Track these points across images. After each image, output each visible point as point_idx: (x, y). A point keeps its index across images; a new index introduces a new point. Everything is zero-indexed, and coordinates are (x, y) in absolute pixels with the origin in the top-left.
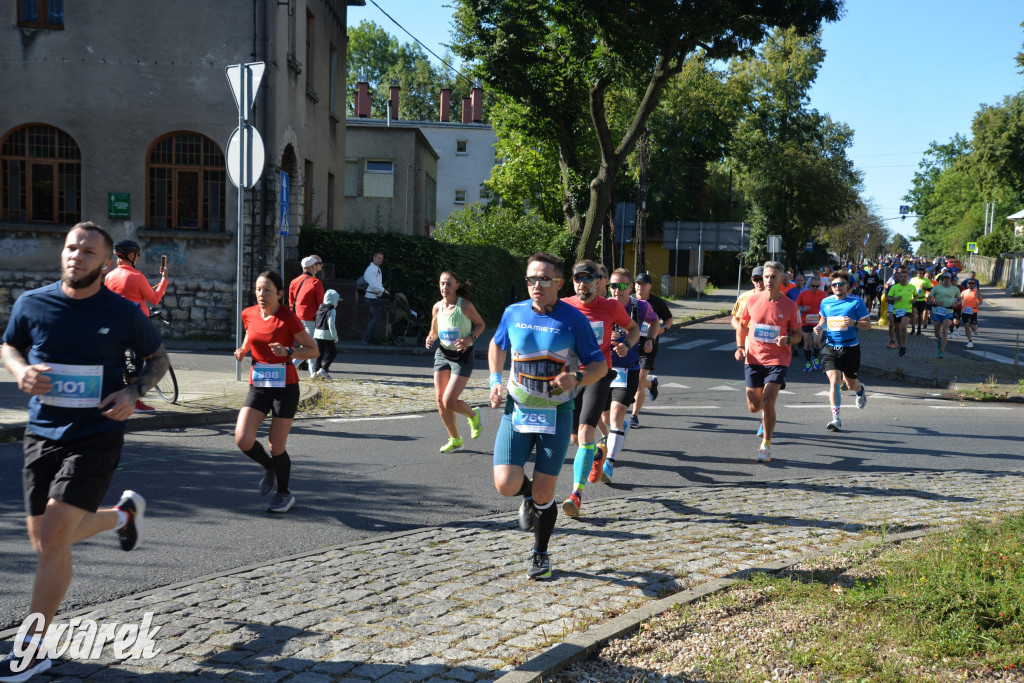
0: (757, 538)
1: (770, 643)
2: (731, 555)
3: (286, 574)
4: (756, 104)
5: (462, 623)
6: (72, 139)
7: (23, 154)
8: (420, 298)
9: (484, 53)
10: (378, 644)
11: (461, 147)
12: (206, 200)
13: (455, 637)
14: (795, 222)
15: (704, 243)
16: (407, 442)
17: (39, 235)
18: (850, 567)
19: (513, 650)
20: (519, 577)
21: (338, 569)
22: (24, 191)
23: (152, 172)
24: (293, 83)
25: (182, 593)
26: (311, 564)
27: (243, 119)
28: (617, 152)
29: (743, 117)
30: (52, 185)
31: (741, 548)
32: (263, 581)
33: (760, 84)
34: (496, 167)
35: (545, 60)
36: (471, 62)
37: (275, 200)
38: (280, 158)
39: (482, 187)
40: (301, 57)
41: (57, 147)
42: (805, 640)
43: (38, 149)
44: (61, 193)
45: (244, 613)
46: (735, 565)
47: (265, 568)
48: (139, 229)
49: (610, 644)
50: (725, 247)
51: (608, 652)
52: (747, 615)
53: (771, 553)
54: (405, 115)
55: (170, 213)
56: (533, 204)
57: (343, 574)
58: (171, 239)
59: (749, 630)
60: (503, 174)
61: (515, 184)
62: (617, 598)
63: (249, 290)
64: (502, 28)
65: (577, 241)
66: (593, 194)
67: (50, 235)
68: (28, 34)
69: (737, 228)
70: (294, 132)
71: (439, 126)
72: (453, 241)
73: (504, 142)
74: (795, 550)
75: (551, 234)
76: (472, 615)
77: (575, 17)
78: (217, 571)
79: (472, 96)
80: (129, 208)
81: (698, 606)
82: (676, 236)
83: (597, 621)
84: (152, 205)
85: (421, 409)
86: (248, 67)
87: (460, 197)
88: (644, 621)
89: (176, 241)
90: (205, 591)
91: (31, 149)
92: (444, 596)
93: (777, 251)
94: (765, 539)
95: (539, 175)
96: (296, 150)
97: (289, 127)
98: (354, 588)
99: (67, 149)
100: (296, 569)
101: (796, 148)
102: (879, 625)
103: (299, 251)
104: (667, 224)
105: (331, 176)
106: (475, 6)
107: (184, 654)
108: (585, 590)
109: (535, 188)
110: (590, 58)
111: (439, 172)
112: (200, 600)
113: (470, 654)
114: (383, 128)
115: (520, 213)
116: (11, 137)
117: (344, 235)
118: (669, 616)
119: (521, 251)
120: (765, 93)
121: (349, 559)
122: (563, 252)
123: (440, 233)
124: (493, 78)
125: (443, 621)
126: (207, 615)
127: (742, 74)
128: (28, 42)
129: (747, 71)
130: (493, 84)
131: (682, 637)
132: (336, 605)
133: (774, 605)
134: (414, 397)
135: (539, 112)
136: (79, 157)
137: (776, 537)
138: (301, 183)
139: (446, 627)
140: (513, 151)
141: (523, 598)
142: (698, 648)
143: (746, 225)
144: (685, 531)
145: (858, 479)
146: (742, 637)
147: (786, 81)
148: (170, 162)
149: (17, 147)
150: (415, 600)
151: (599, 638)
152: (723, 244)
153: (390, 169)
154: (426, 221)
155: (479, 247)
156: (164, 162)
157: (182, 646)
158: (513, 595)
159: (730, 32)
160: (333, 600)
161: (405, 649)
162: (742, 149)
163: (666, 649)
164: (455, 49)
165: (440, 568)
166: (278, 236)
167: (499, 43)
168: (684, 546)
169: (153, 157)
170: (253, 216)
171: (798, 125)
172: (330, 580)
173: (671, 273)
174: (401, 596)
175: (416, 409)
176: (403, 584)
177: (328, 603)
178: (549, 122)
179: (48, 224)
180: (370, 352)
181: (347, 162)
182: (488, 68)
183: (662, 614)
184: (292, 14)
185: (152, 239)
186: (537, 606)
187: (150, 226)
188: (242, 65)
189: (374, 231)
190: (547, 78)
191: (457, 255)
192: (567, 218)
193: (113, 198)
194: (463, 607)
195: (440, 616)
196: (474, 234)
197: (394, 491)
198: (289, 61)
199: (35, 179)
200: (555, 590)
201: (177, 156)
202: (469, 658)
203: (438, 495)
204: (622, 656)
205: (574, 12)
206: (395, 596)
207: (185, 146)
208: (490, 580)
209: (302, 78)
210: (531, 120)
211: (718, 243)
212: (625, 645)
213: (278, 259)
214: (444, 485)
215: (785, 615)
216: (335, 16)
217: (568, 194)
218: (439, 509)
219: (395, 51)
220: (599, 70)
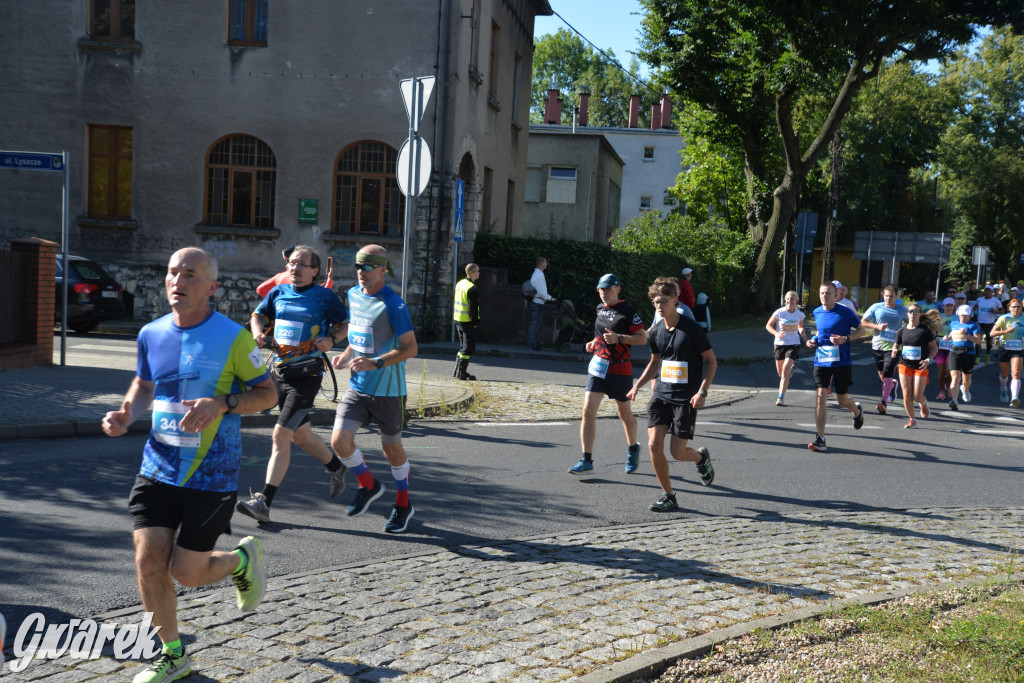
0: (877, 567)
1: (844, 675)
2: (843, 583)
3: (394, 573)
4: (969, 108)
5: (544, 631)
6: (270, 149)
7: (227, 163)
8: (590, 305)
9: (671, 59)
10: (458, 646)
11: (649, 153)
12: (386, 206)
13: (533, 644)
14: (1005, 231)
15: (898, 254)
16: (547, 449)
17: (237, 237)
18: (963, 604)
19: (585, 662)
20: (616, 590)
21: (443, 571)
22: (226, 197)
23: (339, 180)
24: (474, 94)
25: (292, 583)
26: (420, 564)
27: (413, 131)
28: (803, 160)
29: (954, 121)
30: (250, 191)
31: (856, 576)
32: (371, 577)
33: (975, 86)
34: (681, 174)
35: (733, 66)
36: (656, 69)
37: (450, 207)
38: (458, 166)
39: (666, 194)
40: (484, 68)
41: (256, 155)
42: (884, 676)
43: (240, 157)
44: (258, 199)
45: (344, 606)
46: (841, 593)
47: (377, 566)
48: (325, 233)
49: (678, 663)
50: (922, 258)
51: (673, 672)
52: (831, 645)
53: (886, 583)
54: (596, 120)
55: (353, 219)
56: (718, 210)
57: (447, 576)
58: (353, 243)
59: (828, 660)
60: (688, 181)
61: (699, 191)
62: (708, 618)
63: (423, 293)
64: (690, 35)
65: (758, 250)
66: (777, 202)
67: (247, 237)
68: (236, 51)
69: (937, 239)
70: (472, 141)
71: (627, 132)
72: (631, 248)
73: (690, 148)
74: (914, 582)
75: (734, 242)
76: (557, 624)
77: (761, 23)
78: (333, 565)
79: (662, 102)
80: (316, 214)
81: (782, 633)
82: (868, 246)
83: (679, 639)
84: (338, 211)
85: (570, 416)
86: (419, 81)
87: (645, 203)
88: (720, 643)
89: (357, 245)
90: (316, 582)
91: (234, 158)
92: (535, 604)
93: (984, 263)
94: (885, 569)
95: (725, 182)
96: (474, 158)
97: (469, 136)
98: (450, 590)
99: (265, 158)
100: (406, 567)
101: (1010, 154)
102: (969, 666)
103: (475, 257)
104: (859, 234)
105: (511, 183)
106: (663, 11)
107: (279, 642)
108: (677, 608)
109: (720, 194)
110: (777, 62)
111: (624, 179)
112: (308, 591)
113: (543, 662)
114: (568, 135)
115: (700, 219)
116: (217, 147)
117: (518, 241)
118: (747, 640)
119: (697, 260)
120: (980, 95)
121: (458, 561)
122: (744, 261)
123: (620, 242)
124: (679, 85)
125: (526, 629)
126: (308, 604)
127: (955, 75)
128: (235, 59)
129: (960, 73)
130: (679, 91)
131: (755, 662)
132: (430, 605)
133: (863, 637)
134: (566, 404)
135: (725, 119)
136: (275, 165)
137: (898, 567)
138: (479, 190)
139: (528, 634)
140: (697, 156)
141: (613, 611)
142: (768, 675)
143: (945, 236)
144: (803, 555)
145: (1014, 512)
146: (817, 667)
147: (1005, 82)
148: (355, 169)
149: (222, 155)
150: (506, 606)
151: (667, 657)
152: (919, 255)
153: (573, 176)
154: (608, 227)
155: (655, 255)
156: (350, 170)
157: (279, 634)
158: (603, 608)
159: (935, 34)
160: (429, 600)
161: (481, 654)
162: (951, 154)
163: (735, 673)
164: (639, 56)
165: (541, 576)
166: (452, 241)
167: (688, 49)
168: (796, 570)
169: (341, 165)
170: (430, 222)
171: (1016, 129)
172: (432, 581)
173: (862, 284)
174: (494, 601)
175: (565, 416)
176: (499, 589)
177: (423, 602)
178: (737, 128)
179: (245, 227)
180: (536, 357)
181: (528, 168)
182: (674, 74)
183: (740, 637)
184: (475, 26)
185: (336, 242)
186: (622, 621)
187: (336, 230)
188: (415, 78)
189: (548, 238)
190: (735, 83)
191: (629, 264)
192: (751, 226)
193: (303, 204)
194: (551, 616)
195: (526, 623)
196: (651, 242)
197: (513, 496)
198: (470, 72)
199: (235, 186)
200: (646, 606)
201: (363, 164)
202: (540, 666)
203: (554, 503)
204: (687, 676)
205: (760, 17)
206: (489, 599)
207: (369, 154)
208: (586, 591)
209: (484, 88)
210: (717, 127)
211: (915, 254)
212: (694, 664)
213: (452, 264)
214: (571, 494)
215: (870, 649)
216: (522, 26)
217: (753, 202)
218: (561, 518)
219: (589, 59)
220: (785, 77)
